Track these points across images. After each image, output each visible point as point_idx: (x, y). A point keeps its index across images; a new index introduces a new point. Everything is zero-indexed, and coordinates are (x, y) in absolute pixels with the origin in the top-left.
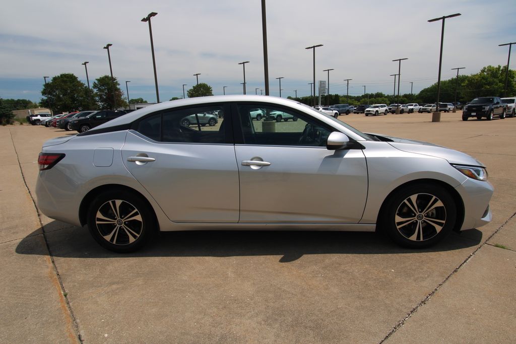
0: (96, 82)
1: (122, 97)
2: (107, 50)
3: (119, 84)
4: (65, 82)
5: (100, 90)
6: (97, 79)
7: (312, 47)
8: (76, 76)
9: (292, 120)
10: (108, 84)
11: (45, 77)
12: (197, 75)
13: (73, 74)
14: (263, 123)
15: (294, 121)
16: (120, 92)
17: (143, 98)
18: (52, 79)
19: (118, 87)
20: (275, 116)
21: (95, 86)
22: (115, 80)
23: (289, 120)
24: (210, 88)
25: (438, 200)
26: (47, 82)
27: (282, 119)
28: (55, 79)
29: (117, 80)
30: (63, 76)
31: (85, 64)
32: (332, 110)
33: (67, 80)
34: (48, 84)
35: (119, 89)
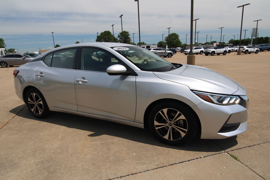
0: (119, 34)
1: (131, 42)
2: (121, 18)
3: (130, 35)
4: (105, 35)
5: (121, 38)
6: (120, 33)
7: (242, 6)
8: (111, 32)
9: (222, 54)
10: (124, 35)
11: (97, 33)
12: (169, 28)
13: (109, 31)
14: (188, 56)
15: (224, 55)
16: (130, 39)
17: (144, 42)
18: (100, 34)
19: (129, 36)
20: (210, 52)
21: (119, 37)
22: (128, 33)
23: (220, 54)
24: (178, 36)
25: (181, 115)
26: (98, 35)
27: (215, 53)
28: (102, 33)
29: (129, 33)
30: (105, 32)
31: (113, 26)
32: (255, 48)
33: (106, 34)
34: (99, 36)
35: (130, 38)
